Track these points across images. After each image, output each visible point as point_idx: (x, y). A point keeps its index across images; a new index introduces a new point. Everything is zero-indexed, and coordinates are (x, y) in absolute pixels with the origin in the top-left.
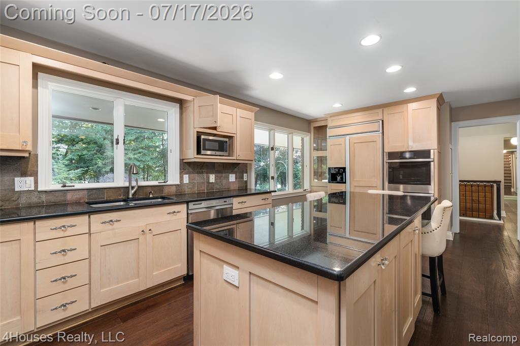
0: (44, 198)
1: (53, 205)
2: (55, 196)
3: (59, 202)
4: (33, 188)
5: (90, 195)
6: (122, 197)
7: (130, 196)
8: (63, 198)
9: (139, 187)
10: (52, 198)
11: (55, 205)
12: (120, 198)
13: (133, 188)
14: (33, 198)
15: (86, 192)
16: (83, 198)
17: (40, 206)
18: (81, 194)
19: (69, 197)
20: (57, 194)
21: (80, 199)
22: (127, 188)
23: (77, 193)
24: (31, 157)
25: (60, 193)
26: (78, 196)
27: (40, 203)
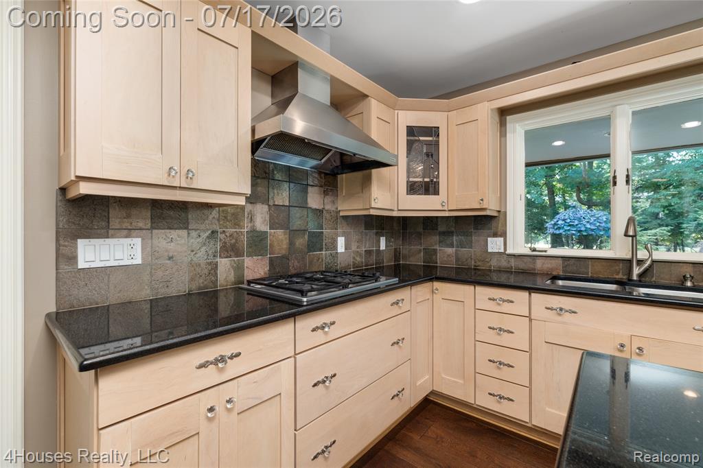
0: (513, 263)
1: (522, 272)
2: (523, 261)
3: (528, 270)
4: (502, 250)
5: (566, 266)
6: (620, 276)
7: (635, 278)
8: (532, 266)
9: (653, 262)
10: (522, 265)
11: (523, 272)
12: (617, 277)
13: (640, 262)
14: (503, 260)
15: (560, 261)
16: (557, 269)
17: (508, 271)
18: (554, 263)
19: (539, 264)
20: (526, 259)
21: (552, 269)
22: (630, 261)
23: (548, 260)
24: (501, 216)
25: (529, 259)
26: (549, 266)
27: (508, 268)
